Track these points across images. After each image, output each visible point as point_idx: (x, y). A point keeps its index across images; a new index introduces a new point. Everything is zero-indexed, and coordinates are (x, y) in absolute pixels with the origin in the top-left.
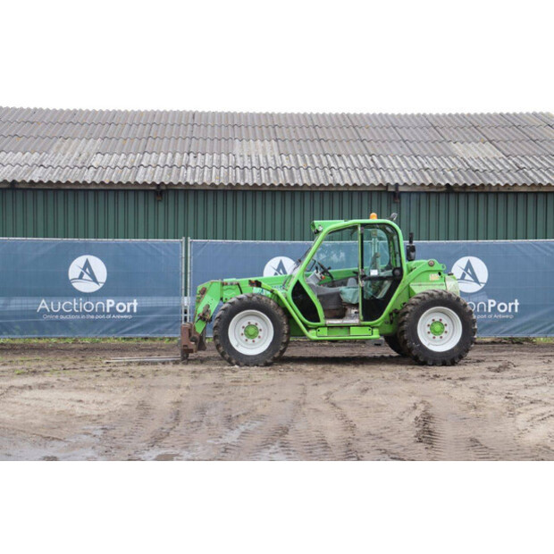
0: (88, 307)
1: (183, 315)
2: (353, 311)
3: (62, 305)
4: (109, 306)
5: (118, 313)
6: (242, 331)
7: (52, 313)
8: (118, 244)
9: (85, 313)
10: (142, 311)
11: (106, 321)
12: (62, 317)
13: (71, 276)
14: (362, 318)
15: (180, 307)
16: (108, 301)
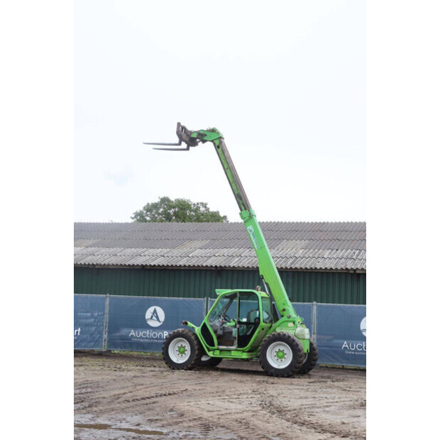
0: (155, 335)
3: (142, 333)
4: (165, 335)
7: (136, 337)
8: (170, 300)
9: (152, 338)
12: (140, 340)
14: (237, 346)
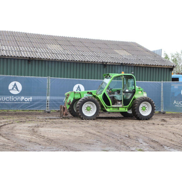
0: (15, 99)
1: (47, 102)
2: (119, 103)
3: (6, 98)
4: (22, 99)
5: (25, 101)
6: (86, 108)
7: (2, 101)
8: (26, 78)
9: (14, 101)
10: (33, 101)
11: (21, 104)
12: (6, 103)
13: (9, 88)
14: (123, 105)
15: (46, 100)
16: (22, 97)
